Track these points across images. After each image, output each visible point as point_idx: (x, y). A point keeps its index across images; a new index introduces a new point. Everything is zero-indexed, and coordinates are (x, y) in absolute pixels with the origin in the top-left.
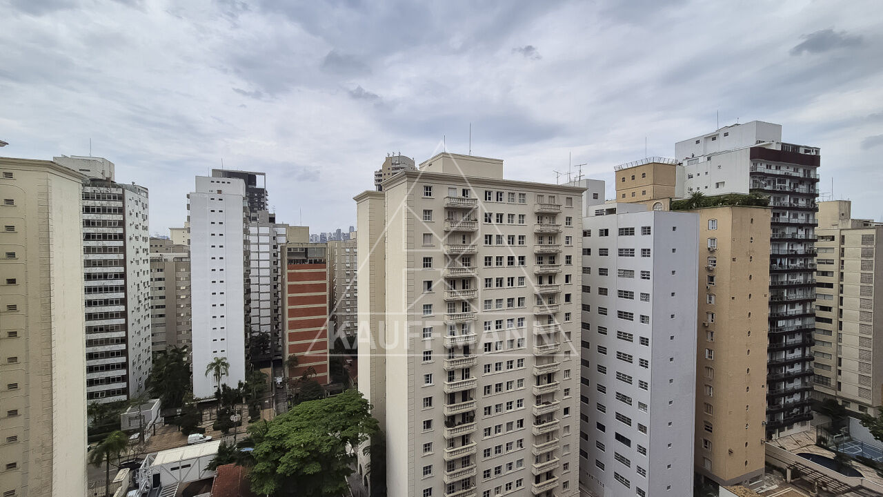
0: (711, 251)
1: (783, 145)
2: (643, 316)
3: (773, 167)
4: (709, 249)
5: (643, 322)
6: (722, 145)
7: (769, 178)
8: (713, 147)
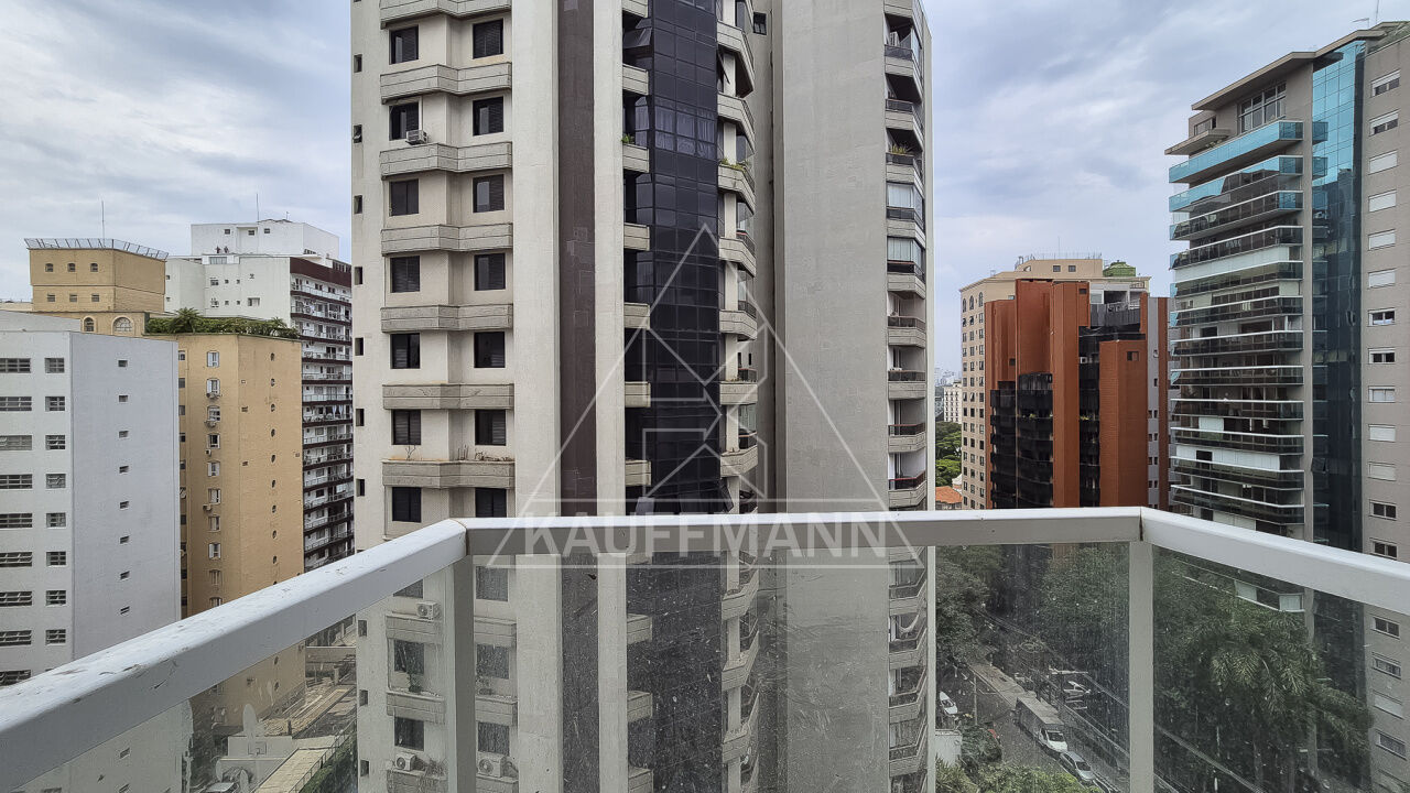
0: (212, 397)
1: (335, 263)
2: (53, 515)
3: (325, 289)
4: (208, 395)
5: (53, 525)
6: (261, 244)
7: (318, 302)
8: (248, 245)
